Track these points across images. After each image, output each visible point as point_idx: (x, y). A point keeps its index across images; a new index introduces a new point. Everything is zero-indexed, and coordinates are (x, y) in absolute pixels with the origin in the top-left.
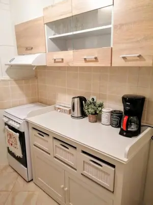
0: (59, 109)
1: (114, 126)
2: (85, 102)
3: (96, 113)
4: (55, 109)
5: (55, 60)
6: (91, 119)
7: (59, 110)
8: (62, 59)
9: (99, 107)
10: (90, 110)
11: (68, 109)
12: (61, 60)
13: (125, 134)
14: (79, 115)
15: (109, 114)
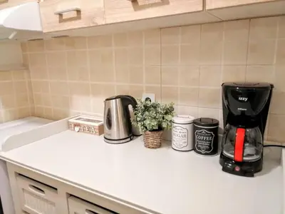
0: (76, 125)
1: (203, 151)
2: (134, 107)
3: (160, 128)
4: (69, 126)
5: (60, 15)
6: (150, 140)
7: (77, 129)
8: (78, 11)
9: (166, 113)
10: (147, 122)
11: (97, 125)
12: (74, 14)
13: (238, 169)
14: (123, 135)
15: (189, 127)
